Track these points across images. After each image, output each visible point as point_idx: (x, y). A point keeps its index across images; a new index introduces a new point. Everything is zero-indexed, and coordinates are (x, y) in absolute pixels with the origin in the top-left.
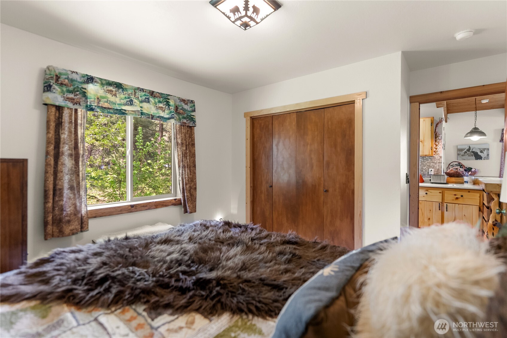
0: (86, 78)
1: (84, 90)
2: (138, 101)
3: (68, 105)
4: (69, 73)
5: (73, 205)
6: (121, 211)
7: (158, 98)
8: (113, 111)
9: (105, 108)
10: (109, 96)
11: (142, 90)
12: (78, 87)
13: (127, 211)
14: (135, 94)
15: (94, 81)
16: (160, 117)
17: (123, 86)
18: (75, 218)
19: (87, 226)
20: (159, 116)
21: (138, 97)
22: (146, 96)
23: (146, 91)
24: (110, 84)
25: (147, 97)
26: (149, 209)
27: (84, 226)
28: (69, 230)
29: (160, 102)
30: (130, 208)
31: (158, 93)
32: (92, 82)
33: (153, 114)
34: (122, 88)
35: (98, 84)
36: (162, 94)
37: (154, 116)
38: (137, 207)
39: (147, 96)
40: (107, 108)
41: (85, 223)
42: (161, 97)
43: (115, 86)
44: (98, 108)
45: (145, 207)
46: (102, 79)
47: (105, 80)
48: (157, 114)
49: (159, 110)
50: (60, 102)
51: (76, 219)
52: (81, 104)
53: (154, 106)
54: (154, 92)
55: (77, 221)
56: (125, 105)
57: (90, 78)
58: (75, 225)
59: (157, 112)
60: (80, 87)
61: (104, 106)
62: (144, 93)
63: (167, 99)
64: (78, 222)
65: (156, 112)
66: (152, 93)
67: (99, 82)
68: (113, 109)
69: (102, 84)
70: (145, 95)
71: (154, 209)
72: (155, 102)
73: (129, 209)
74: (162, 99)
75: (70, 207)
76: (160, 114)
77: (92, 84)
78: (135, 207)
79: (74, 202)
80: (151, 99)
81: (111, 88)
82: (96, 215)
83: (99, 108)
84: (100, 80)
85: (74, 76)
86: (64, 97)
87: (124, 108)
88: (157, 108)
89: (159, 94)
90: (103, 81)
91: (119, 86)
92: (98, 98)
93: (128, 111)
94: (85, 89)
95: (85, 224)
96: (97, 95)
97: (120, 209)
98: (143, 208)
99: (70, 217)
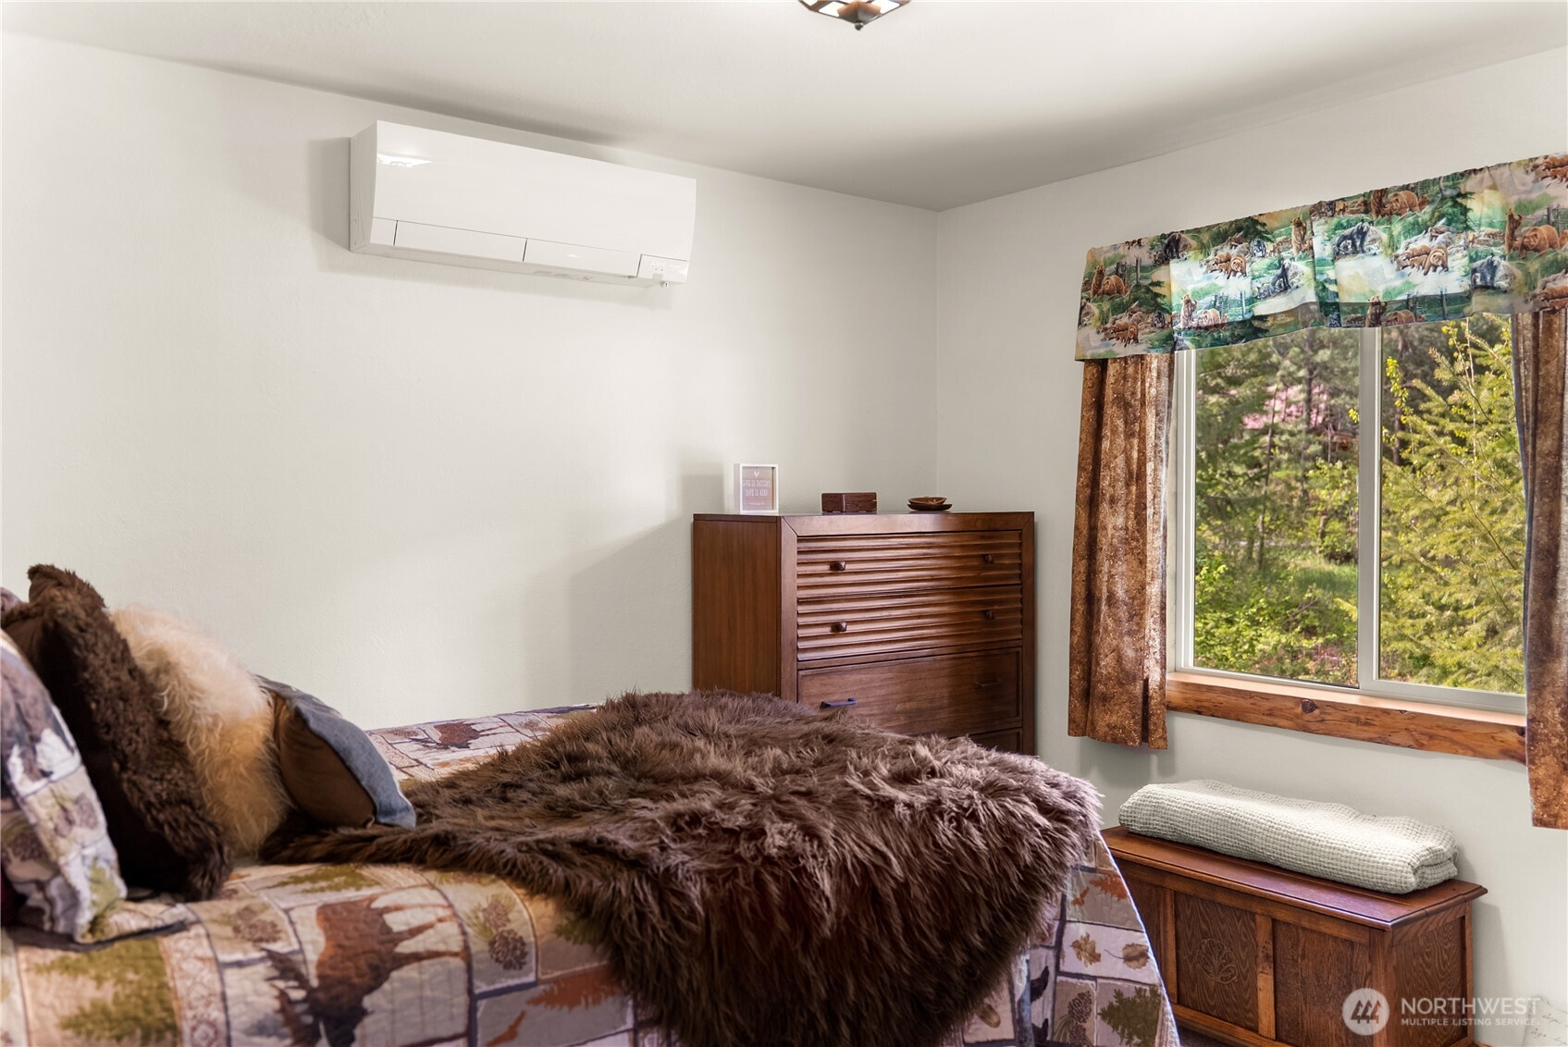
0: (1160, 248)
1: (1156, 289)
2: (1307, 264)
3: (1112, 352)
4: (1122, 251)
5: (1113, 651)
6: (1271, 713)
7: (1408, 212)
8: (1228, 334)
9: (1207, 328)
10: (1220, 278)
11: (1330, 208)
12: (1138, 286)
13: (1291, 720)
14: (1303, 238)
15: (1181, 246)
16: (1411, 305)
17: (1264, 225)
18: (1122, 694)
19: (1160, 730)
20: (1407, 301)
21: (1311, 248)
22: (1345, 228)
23: (1349, 203)
24: (1222, 235)
25: (1347, 232)
26: (1383, 740)
27: (1152, 727)
28: (1104, 724)
29: (1419, 228)
30: (1299, 710)
31: (1406, 188)
32: (1177, 251)
33: (1384, 297)
34: (1259, 234)
35: (1191, 253)
36: (1425, 184)
37: (1388, 308)
38: (1327, 717)
39: (1349, 225)
40: (1211, 327)
41: (1154, 719)
42: (1422, 204)
43: (1238, 236)
44: (1186, 334)
45: (1366, 728)
46: (1198, 231)
47: (1209, 228)
48: (1400, 293)
49: (1408, 270)
50: (1095, 348)
51: (1125, 698)
52: (1140, 337)
53: (1389, 260)
54: (1384, 192)
55: (1127, 704)
56: (1267, 295)
57: (1169, 242)
58: (1120, 713)
59: (1404, 280)
60: (1146, 282)
61: (1205, 324)
62: (1335, 220)
63: (1459, 195)
64: (1130, 709)
65: (1398, 283)
66: (1378, 204)
67: (1194, 243)
68: (1230, 323)
69: (1204, 248)
70: (1340, 226)
71: (1409, 747)
72: (1391, 237)
73: (1297, 716)
74: (1428, 209)
75: (1107, 656)
76: (1415, 286)
77: (1176, 260)
78: (1317, 712)
79: (1115, 643)
80: (1378, 232)
81: (1225, 250)
82: (1199, 704)
83: (1190, 335)
84: (1193, 238)
85: (1132, 256)
86: (1105, 329)
87: (1261, 309)
88: (1399, 262)
89: (1413, 190)
90: (1201, 236)
91: (1250, 230)
92: (1188, 301)
93: (1274, 316)
94: (1158, 284)
95: (1155, 724)
96: (1184, 292)
97: (1267, 705)
98: (1354, 725)
99: (1105, 685)
